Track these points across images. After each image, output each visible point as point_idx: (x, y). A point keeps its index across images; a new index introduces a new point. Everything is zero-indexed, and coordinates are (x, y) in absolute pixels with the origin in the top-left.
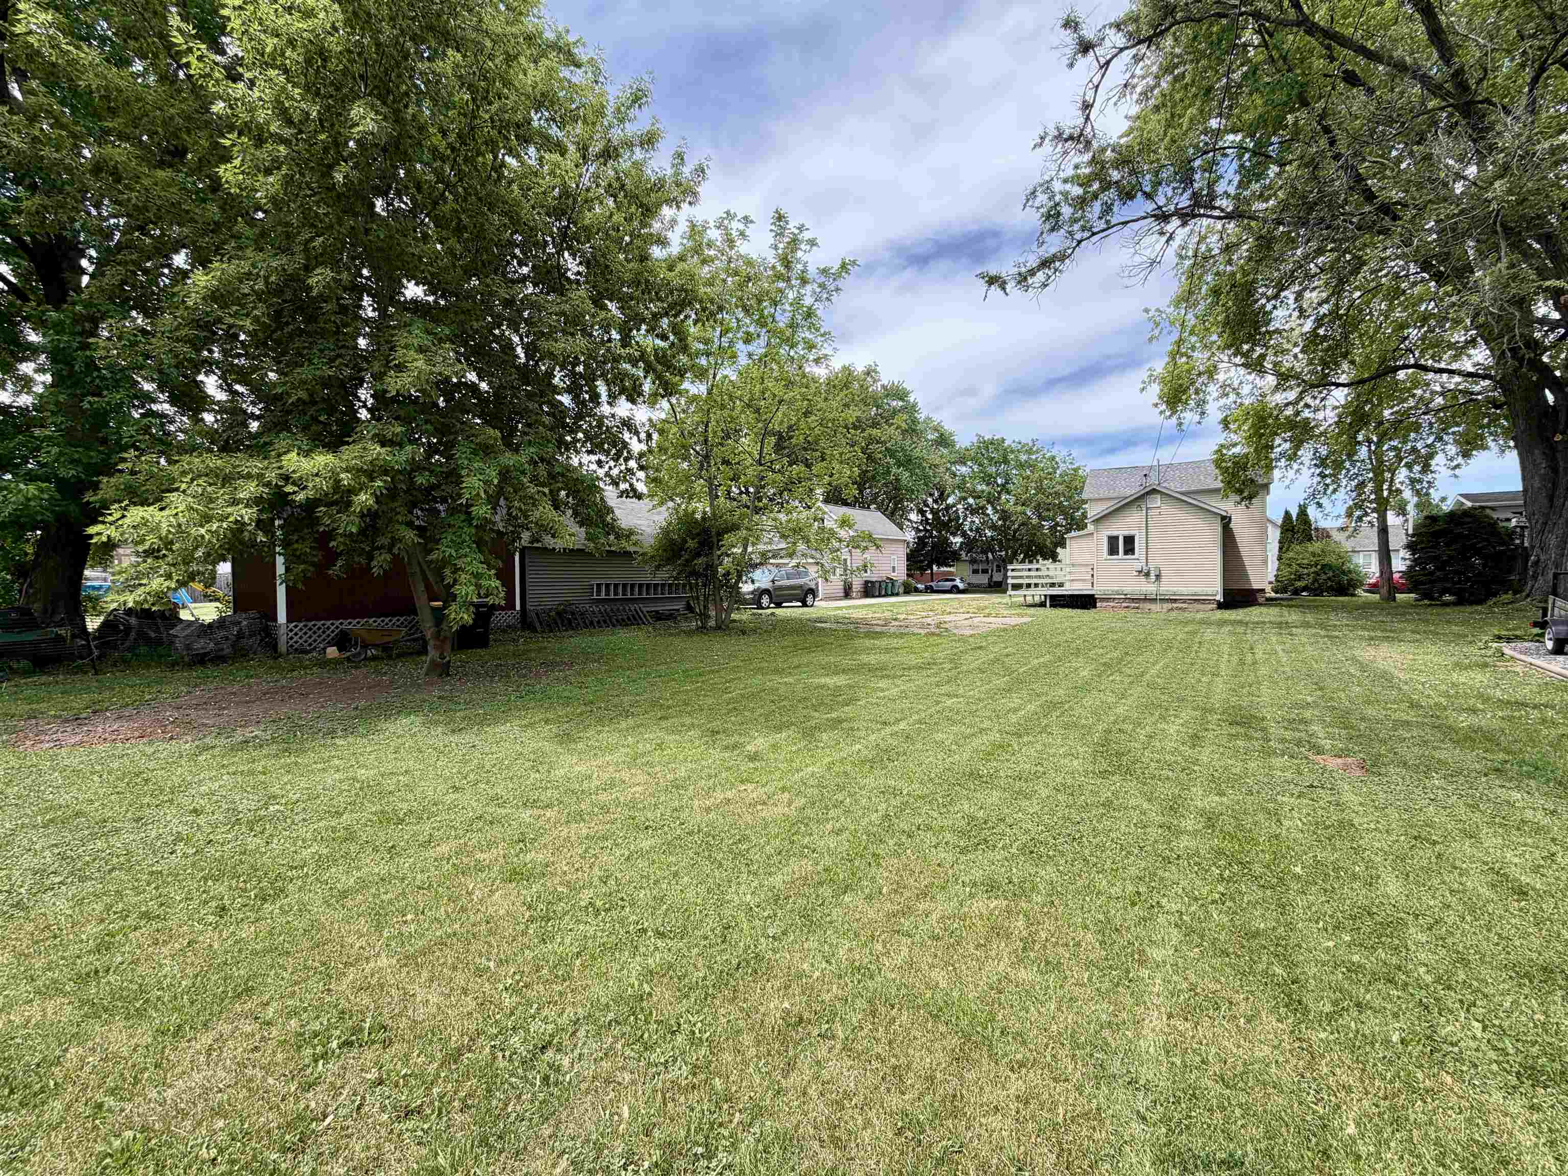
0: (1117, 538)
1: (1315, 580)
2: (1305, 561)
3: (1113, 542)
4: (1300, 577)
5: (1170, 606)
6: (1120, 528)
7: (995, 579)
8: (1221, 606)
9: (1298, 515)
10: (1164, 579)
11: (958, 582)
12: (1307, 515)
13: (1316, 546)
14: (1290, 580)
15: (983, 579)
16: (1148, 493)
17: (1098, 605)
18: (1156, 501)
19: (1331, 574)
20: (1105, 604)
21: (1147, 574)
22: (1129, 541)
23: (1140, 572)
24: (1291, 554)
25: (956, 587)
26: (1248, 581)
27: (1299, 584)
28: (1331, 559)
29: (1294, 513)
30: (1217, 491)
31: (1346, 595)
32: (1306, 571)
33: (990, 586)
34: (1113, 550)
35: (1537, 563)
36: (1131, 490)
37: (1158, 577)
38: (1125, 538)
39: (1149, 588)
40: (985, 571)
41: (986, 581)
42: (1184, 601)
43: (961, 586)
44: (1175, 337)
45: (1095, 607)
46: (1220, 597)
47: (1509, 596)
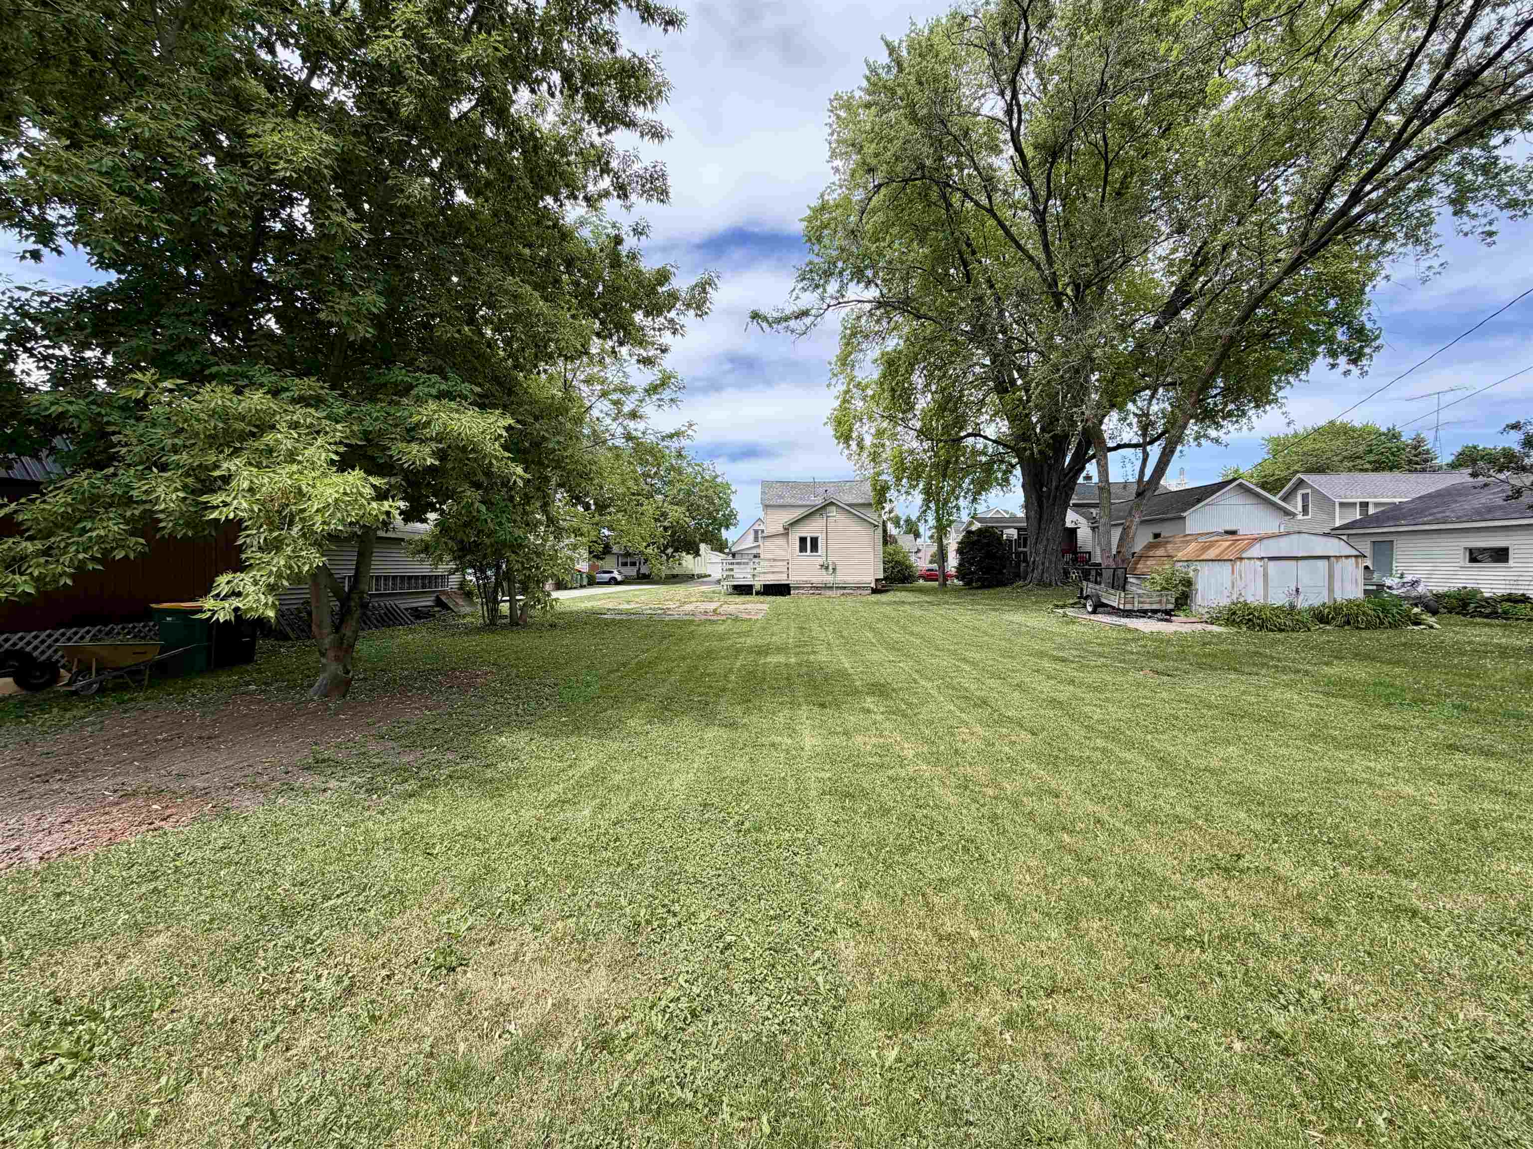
0: (806, 538)
3: (803, 540)
5: (842, 592)
6: (808, 530)
7: (642, 571)
8: (875, 591)
10: (838, 571)
11: (616, 574)
15: (632, 571)
16: (828, 505)
17: (792, 592)
18: (833, 511)
20: (796, 592)
21: (827, 568)
22: (814, 541)
23: (822, 566)
25: (614, 578)
28: (899, 558)
30: (870, 505)
33: (638, 578)
34: (803, 549)
35: (1034, 562)
36: (819, 501)
37: (834, 569)
38: (812, 539)
39: (829, 579)
40: (633, 564)
41: (634, 573)
42: (851, 588)
43: (619, 578)
44: (844, 388)
45: (789, 594)
46: (873, 585)
47: (1021, 583)
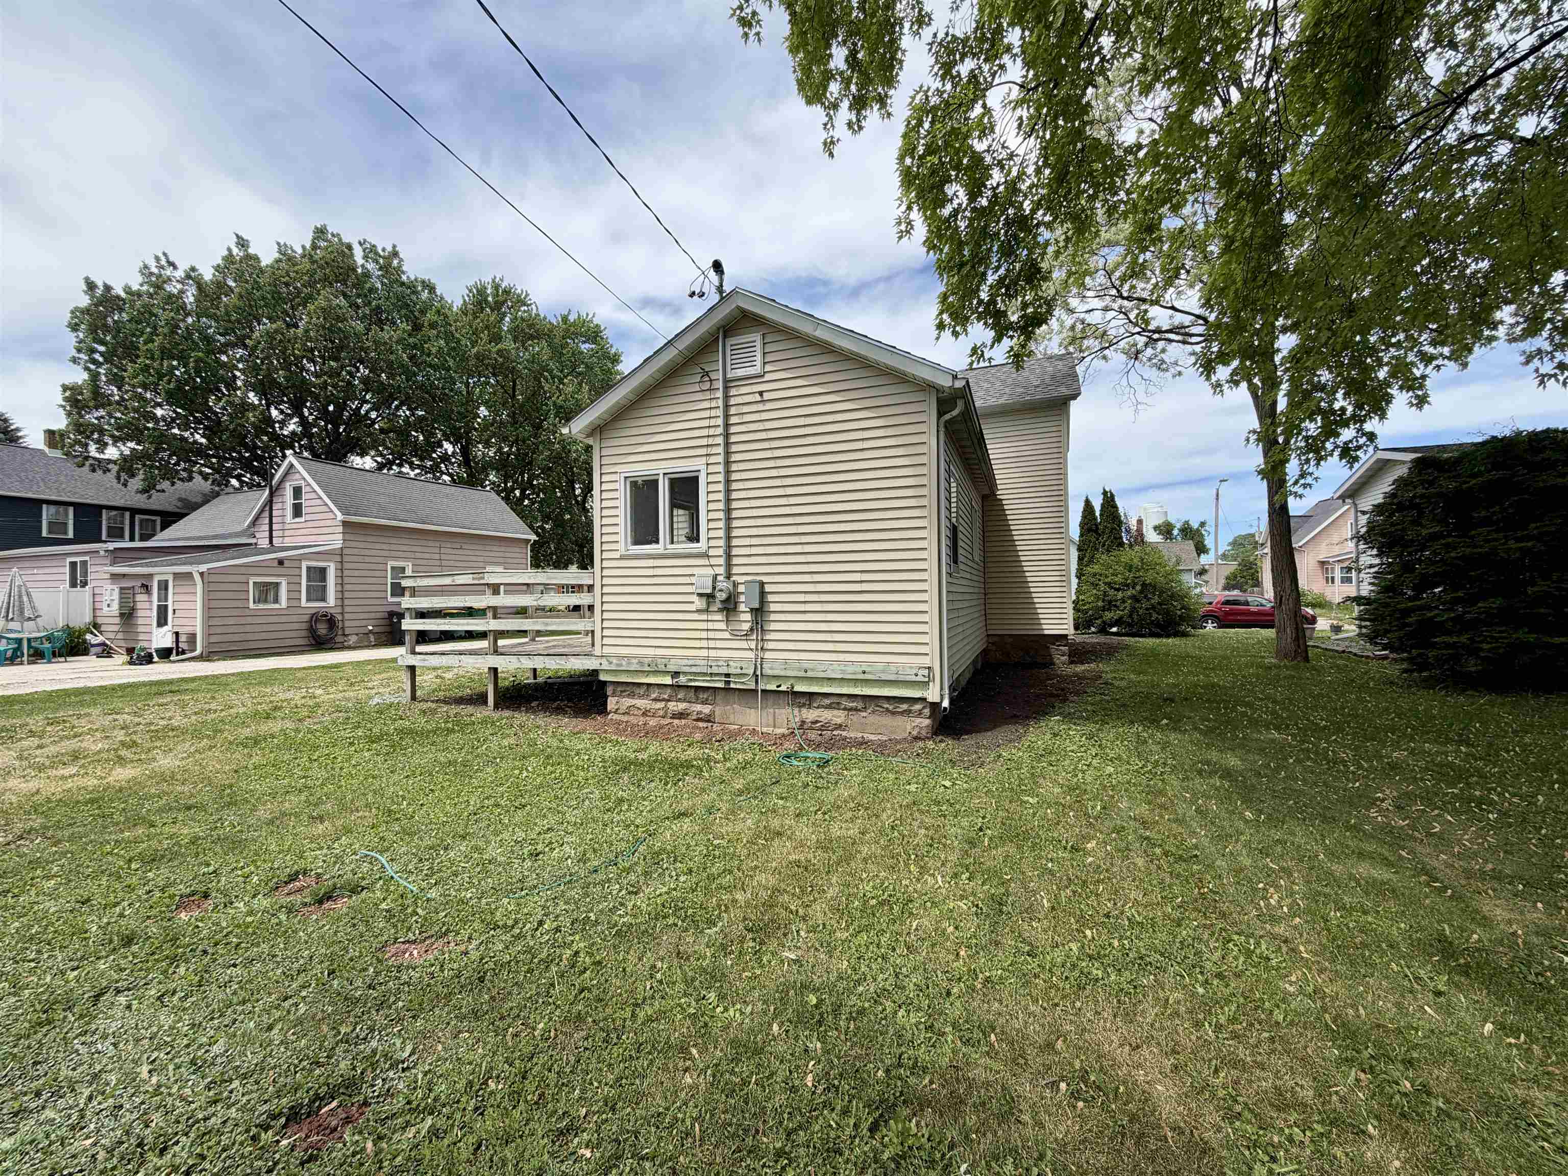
0: (653, 484)
1: (1133, 610)
2: (1119, 579)
4: (1110, 605)
5: (796, 715)
6: (660, 451)
9: (1103, 505)
10: (773, 625)
12: (1115, 507)
13: (1130, 555)
14: (1097, 609)
16: (725, 328)
17: (612, 703)
18: (750, 355)
19: (1155, 600)
20: (627, 702)
21: (730, 606)
22: (685, 495)
23: (710, 597)
24: (1096, 568)
26: (1035, 618)
27: (1108, 615)
28: (1154, 576)
29: (1097, 505)
31: (1177, 634)
32: (1120, 595)
34: (645, 529)
37: (760, 612)
38: (674, 483)
39: (736, 652)
42: (834, 701)
45: (602, 710)
